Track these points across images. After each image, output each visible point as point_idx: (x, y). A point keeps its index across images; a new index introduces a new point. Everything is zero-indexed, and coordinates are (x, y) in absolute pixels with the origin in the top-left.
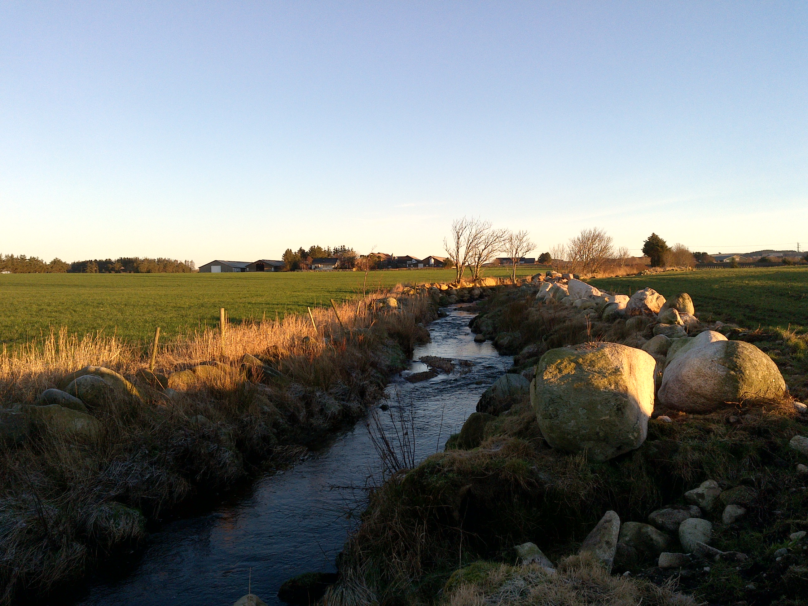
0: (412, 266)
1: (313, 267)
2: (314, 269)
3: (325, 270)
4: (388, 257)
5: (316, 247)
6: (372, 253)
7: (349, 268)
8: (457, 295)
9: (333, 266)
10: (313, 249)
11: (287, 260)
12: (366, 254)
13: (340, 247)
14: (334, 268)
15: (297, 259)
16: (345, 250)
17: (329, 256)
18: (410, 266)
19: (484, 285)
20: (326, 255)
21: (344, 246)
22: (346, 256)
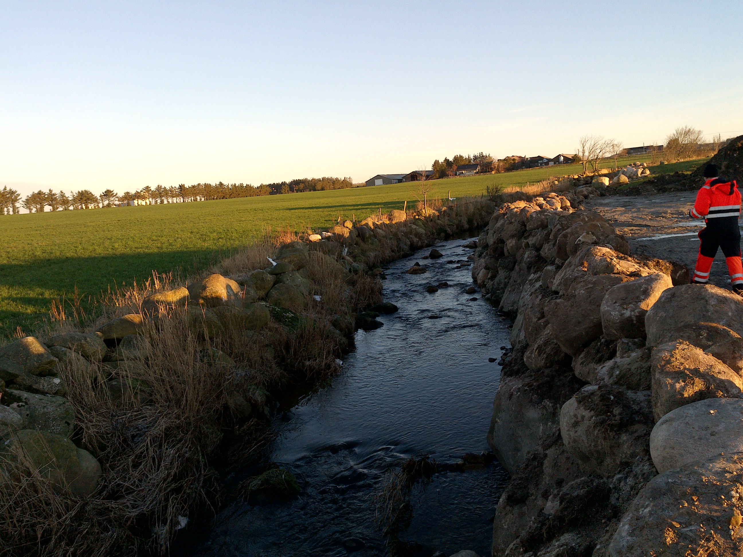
0: (544, 164)
1: (458, 173)
2: (459, 175)
3: (468, 175)
4: (521, 159)
5: (459, 156)
6: (507, 157)
7: (488, 172)
8: (584, 180)
9: (475, 171)
10: (456, 158)
11: (436, 170)
12: (503, 158)
13: (479, 154)
14: (476, 173)
15: (444, 168)
16: (483, 156)
17: (469, 162)
18: (541, 164)
19: (600, 174)
20: (467, 163)
21: (482, 153)
22: (486, 161)
